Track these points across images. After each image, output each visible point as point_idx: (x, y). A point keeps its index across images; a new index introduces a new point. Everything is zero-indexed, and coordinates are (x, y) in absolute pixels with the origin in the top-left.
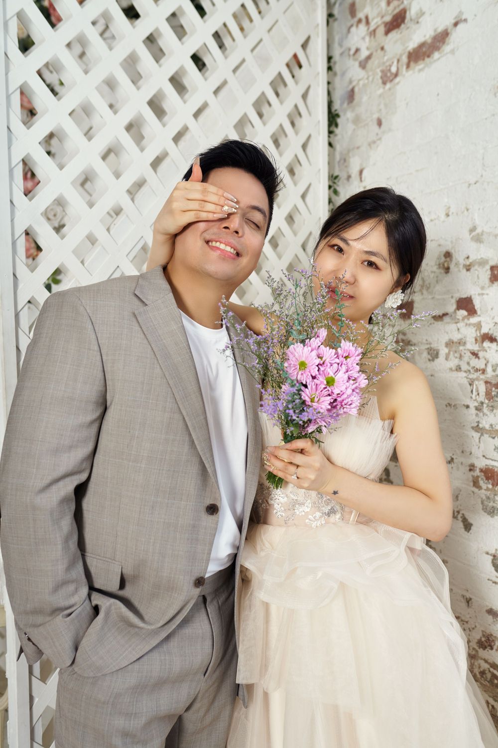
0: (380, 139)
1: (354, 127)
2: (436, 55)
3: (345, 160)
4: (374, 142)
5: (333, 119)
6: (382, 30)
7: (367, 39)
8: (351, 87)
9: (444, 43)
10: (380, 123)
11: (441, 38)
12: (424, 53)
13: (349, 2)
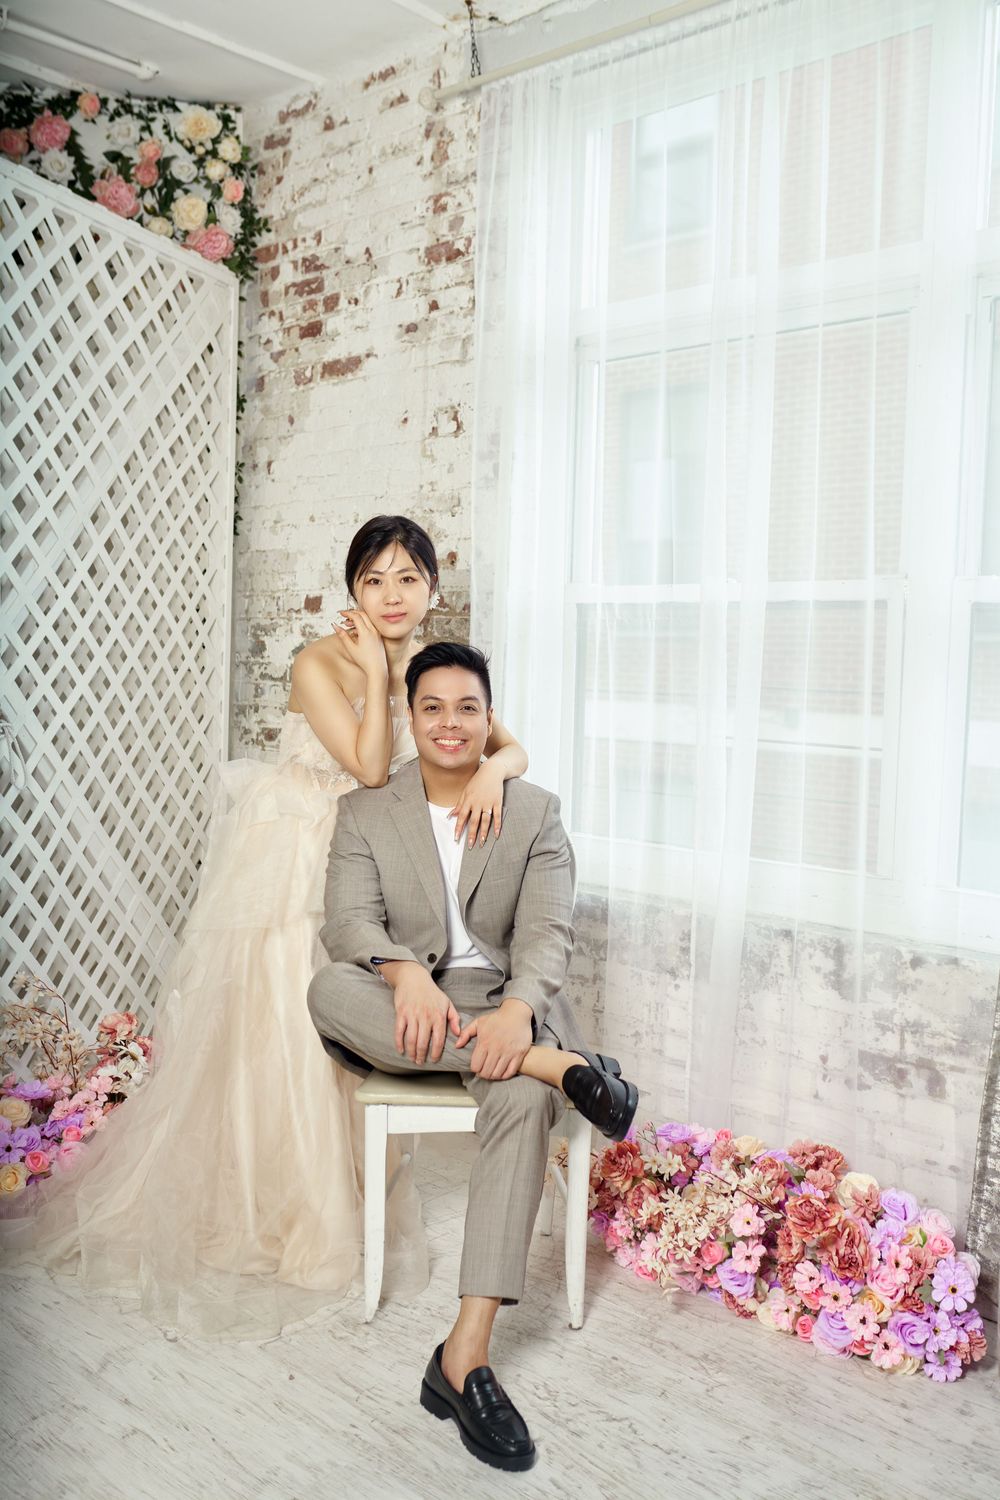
0: (291, 436)
1: (262, 416)
2: (350, 376)
3: (251, 448)
4: (285, 438)
5: (241, 403)
6: (296, 332)
7: (281, 334)
8: (260, 375)
9: (357, 367)
10: (291, 421)
11: (354, 363)
12: (339, 370)
13: (260, 288)
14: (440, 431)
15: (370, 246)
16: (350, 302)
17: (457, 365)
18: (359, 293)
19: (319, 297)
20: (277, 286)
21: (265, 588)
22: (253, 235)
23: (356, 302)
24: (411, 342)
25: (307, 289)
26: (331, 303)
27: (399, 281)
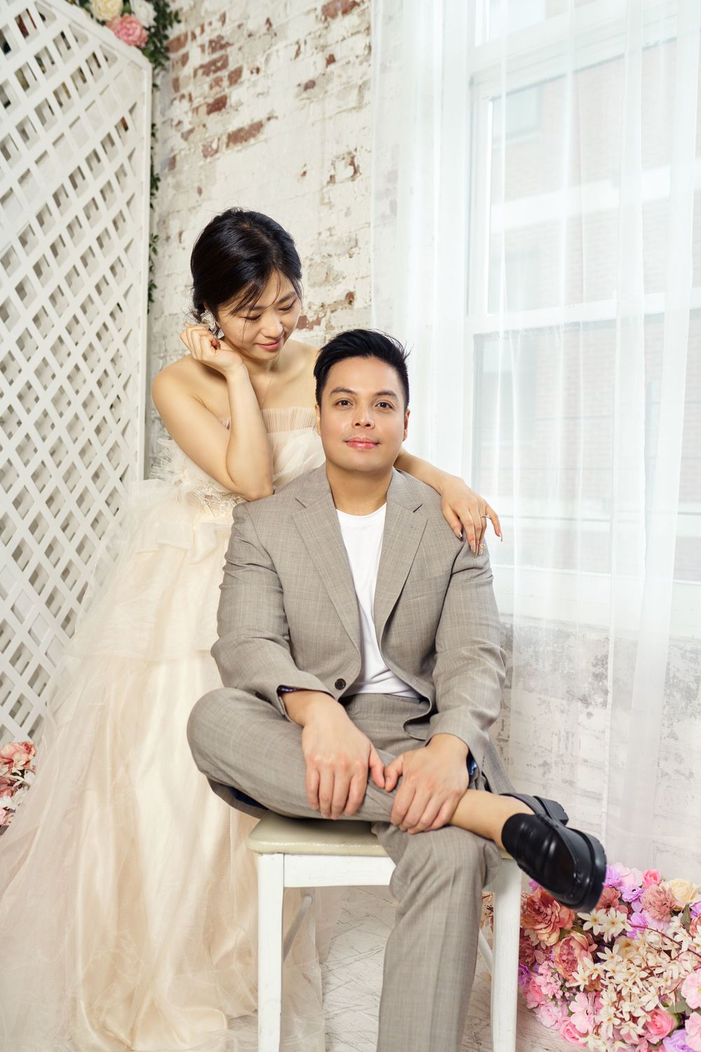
0: (200, 206)
1: (174, 192)
2: (252, 141)
3: (164, 222)
4: (194, 208)
5: (154, 181)
6: (204, 109)
7: (190, 114)
8: (172, 155)
9: (259, 132)
10: (200, 191)
11: (256, 128)
12: (242, 137)
13: (172, 75)
14: (337, 179)
15: (270, 17)
16: (252, 72)
17: (354, 111)
18: (260, 62)
19: (224, 74)
20: (188, 70)
21: (177, 348)
22: (165, 28)
23: (258, 70)
24: (309, 99)
25: (213, 68)
26: (235, 77)
27: (297, 43)
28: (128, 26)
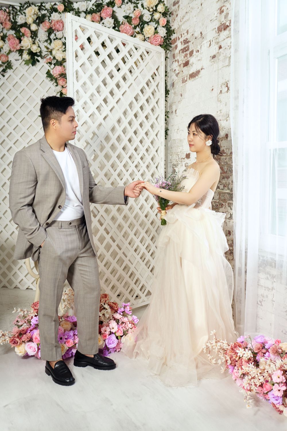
0: (181, 101)
1: (174, 95)
2: (197, 77)
3: (171, 107)
5: (167, 92)
6: (182, 65)
7: (178, 67)
8: (173, 82)
9: (199, 74)
10: (181, 95)
11: (198, 72)
12: (194, 76)
13: (173, 53)
14: (223, 92)
15: (202, 31)
16: (196, 52)
17: (227, 67)
18: (199, 48)
19: (188, 52)
20: (177, 51)
21: (175, 152)
22: (170, 36)
23: (198, 51)
24: (214, 62)
25: (185, 50)
26: (191, 53)
27: (210, 41)
28: (156, 38)
